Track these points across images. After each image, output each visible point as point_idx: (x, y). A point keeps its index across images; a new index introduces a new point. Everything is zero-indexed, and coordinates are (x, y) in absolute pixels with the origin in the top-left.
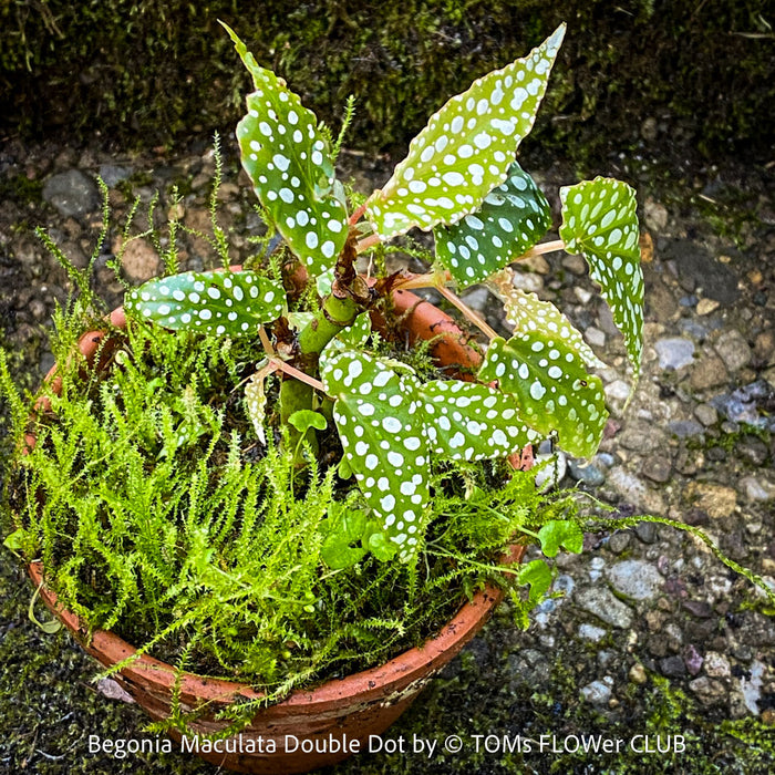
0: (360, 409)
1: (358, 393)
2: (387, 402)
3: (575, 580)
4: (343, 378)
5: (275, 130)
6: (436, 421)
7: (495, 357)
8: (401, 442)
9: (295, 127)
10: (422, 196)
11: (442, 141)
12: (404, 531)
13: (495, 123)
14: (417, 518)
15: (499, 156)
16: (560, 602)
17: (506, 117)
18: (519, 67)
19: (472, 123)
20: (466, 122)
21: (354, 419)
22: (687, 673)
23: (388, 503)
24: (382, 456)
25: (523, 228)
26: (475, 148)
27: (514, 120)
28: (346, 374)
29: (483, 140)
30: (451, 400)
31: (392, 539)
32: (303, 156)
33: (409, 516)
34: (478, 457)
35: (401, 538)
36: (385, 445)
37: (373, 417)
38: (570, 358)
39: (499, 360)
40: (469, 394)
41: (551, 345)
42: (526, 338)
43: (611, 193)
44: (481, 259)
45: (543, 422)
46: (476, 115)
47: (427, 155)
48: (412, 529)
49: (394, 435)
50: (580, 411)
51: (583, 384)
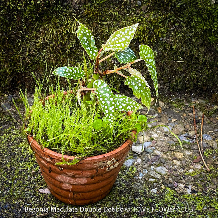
0: (101, 91)
1: (100, 88)
2: (106, 90)
3: (148, 170)
4: (97, 85)
5: (84, 33)
8: (109, 99)
9: (87, 33)
10: (112, 47)
11: (116, 38)
12: (110, 118)
13: (126, 37)
15: (127, 43)
16: (144, 175)
17: (128, 35)
18: (130, 28)
19: (121, 36)
20: (120, 35)
21: (100, 93)
22: (174, 186)
23: (107, 111)
24: (105, 101)
25: (132, 57)
26: (122, 40)
27: (129, 37)
29: (124, 39)
30: (119, 99)
31: (108, 120)
32: (89, 38)
33: (111, 115)
34: (125, 111)
35: (110, 120)
36: (106, 99)
37: (103, 93)
38: (143, 82)
39: (129, 81)
40: (122, 98)
41: (139, 79)
42: (134, 77)
43: (149, 50)
44: (124, 60)
45: (138, 95)
46: (122, 35)
47: (113, 40)
48: (112, 118)
49: (108, 97)
50: (146, 94)
51: (146, 88)
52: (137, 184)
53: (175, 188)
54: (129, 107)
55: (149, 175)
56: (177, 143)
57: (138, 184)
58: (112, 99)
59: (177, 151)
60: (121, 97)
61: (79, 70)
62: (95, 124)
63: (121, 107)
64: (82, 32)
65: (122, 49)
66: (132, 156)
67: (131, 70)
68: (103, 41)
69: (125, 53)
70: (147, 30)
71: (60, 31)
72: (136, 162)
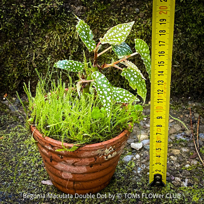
0: (99, 82)
1: (98, 79)
2: (104, 81)
3: (146, 165)
4: (95, 76)
5: (83, 27)
6: (114, 95)
7: (124, 72)
8: (107, 89)
9: (86, 28)
10: (109, 41)
11: (113, 33)
12: (108, 108)
13: (122, 32)
15: (123, 38)
16: (143, 169)
17: (125, 31)
18: (126, 25)
19: (118, 32)
20: (117, 31)
21: (97, 84)
22: (171, 180)
23: (104, 101)
25: (128, 51)
26: (119, 35)
27: (126, 32)
28: (96, 75)
29: (120, 35)
30: (116, 92)
32: (88, 32)
33: (109, 104)
34: (122, 102)
35: (107, 109)
36: (103, 90)
37: (101, 84)
38: (138, 74)
39: (125, 72)
40: (120, 90)
41: (135, 71)
42: (130, 69)
43: (144, 44)
44: (121, 53)
45: (134, 86)
46: (119, 30)
47: (110, 35)
48: (109, 108)
49: (105, 88)
50: (141, 85)
51: (141, 80)
52: (135, 178)
53: (172, 181)
54: (126, 99)
55: (147, 169)
56: (174, 141)
57: (137, 177)
58: (109, 90)
59: (174, 148)
60: (118, 90)
61: (79, 64)
62: (93, 113)
63: (118, 99)
64: (81, 27)
65: (118, 43)
66: (131, 152)
67: (127, 63)
68: (104, 46)
69: (121, 47)
70: (144, 35)
71: (64, 37)
72: (134, 158)
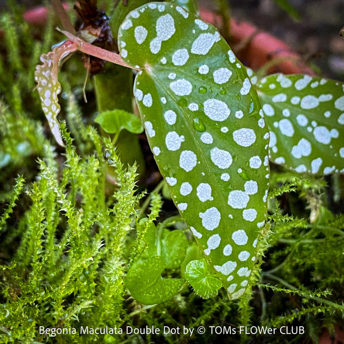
0: (172, 86)
1: (170, 63)
2: (209, 77)
4: (148, 40)
6: (276, 124)
8: (230, 134)
12: (233, 257)
14: (250, 241)
21: (164, 100)
23: (211, 219)
24: (202, 152)
28: (152, 34)
30: (295, 100)
31: (217, 267)
33: (240, 237)
34: (328, 171)
35: (228, 267)
36: (206, 138)
40: (317, 92)
48: (244, 256)
49: (219, 124)
58: (245, 137)
60: (308, 91)
63: (302, 149)
